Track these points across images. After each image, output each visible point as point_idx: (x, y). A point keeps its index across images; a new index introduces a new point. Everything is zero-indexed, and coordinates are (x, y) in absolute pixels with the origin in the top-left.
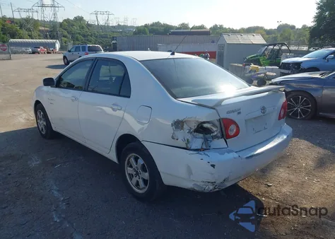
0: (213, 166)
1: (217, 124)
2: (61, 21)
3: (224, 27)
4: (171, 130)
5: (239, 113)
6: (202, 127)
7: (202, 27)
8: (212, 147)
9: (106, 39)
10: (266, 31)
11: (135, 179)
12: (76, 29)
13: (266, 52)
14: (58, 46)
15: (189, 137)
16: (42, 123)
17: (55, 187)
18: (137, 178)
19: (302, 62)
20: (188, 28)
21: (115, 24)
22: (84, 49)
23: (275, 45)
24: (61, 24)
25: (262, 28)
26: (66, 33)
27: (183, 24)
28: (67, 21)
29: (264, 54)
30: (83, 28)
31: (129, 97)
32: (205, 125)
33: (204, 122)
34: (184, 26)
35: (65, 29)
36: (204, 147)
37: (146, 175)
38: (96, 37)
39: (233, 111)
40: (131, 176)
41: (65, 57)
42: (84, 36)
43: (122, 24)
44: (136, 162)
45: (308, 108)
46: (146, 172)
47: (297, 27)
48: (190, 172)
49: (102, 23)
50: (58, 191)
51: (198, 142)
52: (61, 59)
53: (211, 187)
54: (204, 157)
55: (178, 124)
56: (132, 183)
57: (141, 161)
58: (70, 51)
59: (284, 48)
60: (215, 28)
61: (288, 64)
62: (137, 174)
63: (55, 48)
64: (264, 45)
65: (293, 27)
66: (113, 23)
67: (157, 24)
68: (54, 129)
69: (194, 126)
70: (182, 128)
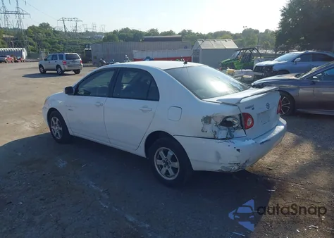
0: (238, 150)
1: (238, 117)
2: (26, 28)
3: (193, 32)
4: (201, 124)
5: (253, 109)
6: (226, 121)
7: (171, 33)
8: (235, 136)
9: (76, 46)
10: (232, 35)
11: (164, 170)
12: (42, 36)
13: (239, 56)
14: (25, 54)
15: (216, 129)
16: (57, 129)
17: (91, 182)
18: (167, 168)
19: (273, 65)
20: (157, 34)
21: (83, 31)
22: (61, 57)
23: (247, 49)
24: (26, 32)
25: (228, 33)
26: (32, 41)
27: (152, 30)
28: (32, 28)
29: (237, 59)
30: (49, 35)
31: (158, 100)
32: (228, 120)
33: (228, 117)
34: (153, 32)
35: (31, 37)
36: (229, 136)
37: (176, 165)
38: (65, 44)
39: (249, 108)
40: (160, 167)
41: (40, 66)
42: (52, 43)
43: (91, 31)
44: (166, 154)
45: (288, 105)
46: (176, 161)
47: (260, 32)
48: (218, 156)
49: (70, 29)
50: (95, 185)
51: (223, 133)
52: (36, 68)
53: (236, 168)
54: (230, 144)
55: (207, 120)
56: (162, 173)
57: (171, 153)
58: (46, 60)
59: (255, 52)
60: (184, 33)
61: (262, 67)
62: (167, 164)
63: (22, 56)
64: (236, 50)
65: (257, 32)
66: (81, 30)
67: (126, 30)
68: (71, 133)
69: (219, 121)
70: (210, 123)
